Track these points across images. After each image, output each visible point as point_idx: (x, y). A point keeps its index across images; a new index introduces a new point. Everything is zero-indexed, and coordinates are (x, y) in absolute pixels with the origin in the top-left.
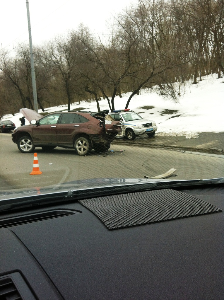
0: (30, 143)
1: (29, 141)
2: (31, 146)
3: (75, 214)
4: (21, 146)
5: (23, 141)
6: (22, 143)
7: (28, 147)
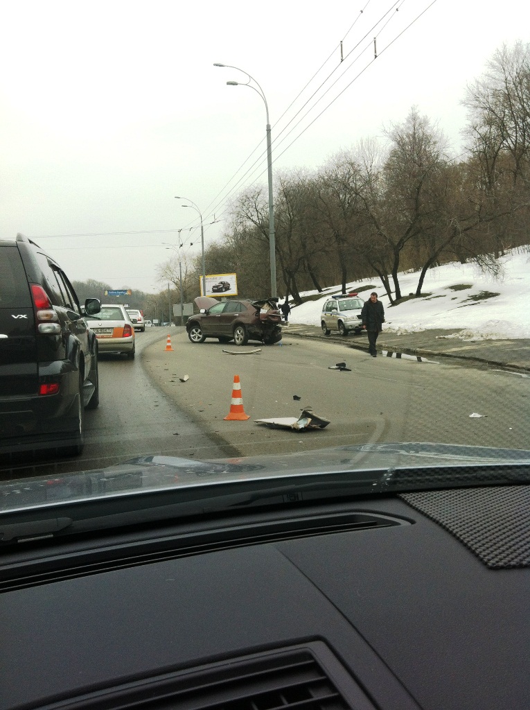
0: (200, 333)
1: (199, 330)
2: (201, 336)
3: (399, 524)
4: (192, 336)
5: (194, 330)
6: (193, 333)
7: (199, 338)
